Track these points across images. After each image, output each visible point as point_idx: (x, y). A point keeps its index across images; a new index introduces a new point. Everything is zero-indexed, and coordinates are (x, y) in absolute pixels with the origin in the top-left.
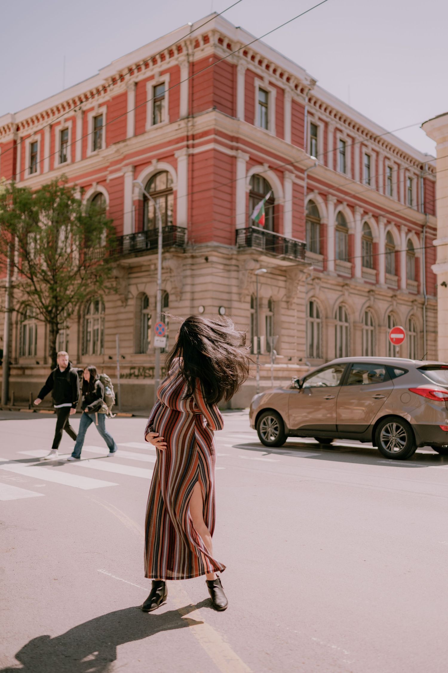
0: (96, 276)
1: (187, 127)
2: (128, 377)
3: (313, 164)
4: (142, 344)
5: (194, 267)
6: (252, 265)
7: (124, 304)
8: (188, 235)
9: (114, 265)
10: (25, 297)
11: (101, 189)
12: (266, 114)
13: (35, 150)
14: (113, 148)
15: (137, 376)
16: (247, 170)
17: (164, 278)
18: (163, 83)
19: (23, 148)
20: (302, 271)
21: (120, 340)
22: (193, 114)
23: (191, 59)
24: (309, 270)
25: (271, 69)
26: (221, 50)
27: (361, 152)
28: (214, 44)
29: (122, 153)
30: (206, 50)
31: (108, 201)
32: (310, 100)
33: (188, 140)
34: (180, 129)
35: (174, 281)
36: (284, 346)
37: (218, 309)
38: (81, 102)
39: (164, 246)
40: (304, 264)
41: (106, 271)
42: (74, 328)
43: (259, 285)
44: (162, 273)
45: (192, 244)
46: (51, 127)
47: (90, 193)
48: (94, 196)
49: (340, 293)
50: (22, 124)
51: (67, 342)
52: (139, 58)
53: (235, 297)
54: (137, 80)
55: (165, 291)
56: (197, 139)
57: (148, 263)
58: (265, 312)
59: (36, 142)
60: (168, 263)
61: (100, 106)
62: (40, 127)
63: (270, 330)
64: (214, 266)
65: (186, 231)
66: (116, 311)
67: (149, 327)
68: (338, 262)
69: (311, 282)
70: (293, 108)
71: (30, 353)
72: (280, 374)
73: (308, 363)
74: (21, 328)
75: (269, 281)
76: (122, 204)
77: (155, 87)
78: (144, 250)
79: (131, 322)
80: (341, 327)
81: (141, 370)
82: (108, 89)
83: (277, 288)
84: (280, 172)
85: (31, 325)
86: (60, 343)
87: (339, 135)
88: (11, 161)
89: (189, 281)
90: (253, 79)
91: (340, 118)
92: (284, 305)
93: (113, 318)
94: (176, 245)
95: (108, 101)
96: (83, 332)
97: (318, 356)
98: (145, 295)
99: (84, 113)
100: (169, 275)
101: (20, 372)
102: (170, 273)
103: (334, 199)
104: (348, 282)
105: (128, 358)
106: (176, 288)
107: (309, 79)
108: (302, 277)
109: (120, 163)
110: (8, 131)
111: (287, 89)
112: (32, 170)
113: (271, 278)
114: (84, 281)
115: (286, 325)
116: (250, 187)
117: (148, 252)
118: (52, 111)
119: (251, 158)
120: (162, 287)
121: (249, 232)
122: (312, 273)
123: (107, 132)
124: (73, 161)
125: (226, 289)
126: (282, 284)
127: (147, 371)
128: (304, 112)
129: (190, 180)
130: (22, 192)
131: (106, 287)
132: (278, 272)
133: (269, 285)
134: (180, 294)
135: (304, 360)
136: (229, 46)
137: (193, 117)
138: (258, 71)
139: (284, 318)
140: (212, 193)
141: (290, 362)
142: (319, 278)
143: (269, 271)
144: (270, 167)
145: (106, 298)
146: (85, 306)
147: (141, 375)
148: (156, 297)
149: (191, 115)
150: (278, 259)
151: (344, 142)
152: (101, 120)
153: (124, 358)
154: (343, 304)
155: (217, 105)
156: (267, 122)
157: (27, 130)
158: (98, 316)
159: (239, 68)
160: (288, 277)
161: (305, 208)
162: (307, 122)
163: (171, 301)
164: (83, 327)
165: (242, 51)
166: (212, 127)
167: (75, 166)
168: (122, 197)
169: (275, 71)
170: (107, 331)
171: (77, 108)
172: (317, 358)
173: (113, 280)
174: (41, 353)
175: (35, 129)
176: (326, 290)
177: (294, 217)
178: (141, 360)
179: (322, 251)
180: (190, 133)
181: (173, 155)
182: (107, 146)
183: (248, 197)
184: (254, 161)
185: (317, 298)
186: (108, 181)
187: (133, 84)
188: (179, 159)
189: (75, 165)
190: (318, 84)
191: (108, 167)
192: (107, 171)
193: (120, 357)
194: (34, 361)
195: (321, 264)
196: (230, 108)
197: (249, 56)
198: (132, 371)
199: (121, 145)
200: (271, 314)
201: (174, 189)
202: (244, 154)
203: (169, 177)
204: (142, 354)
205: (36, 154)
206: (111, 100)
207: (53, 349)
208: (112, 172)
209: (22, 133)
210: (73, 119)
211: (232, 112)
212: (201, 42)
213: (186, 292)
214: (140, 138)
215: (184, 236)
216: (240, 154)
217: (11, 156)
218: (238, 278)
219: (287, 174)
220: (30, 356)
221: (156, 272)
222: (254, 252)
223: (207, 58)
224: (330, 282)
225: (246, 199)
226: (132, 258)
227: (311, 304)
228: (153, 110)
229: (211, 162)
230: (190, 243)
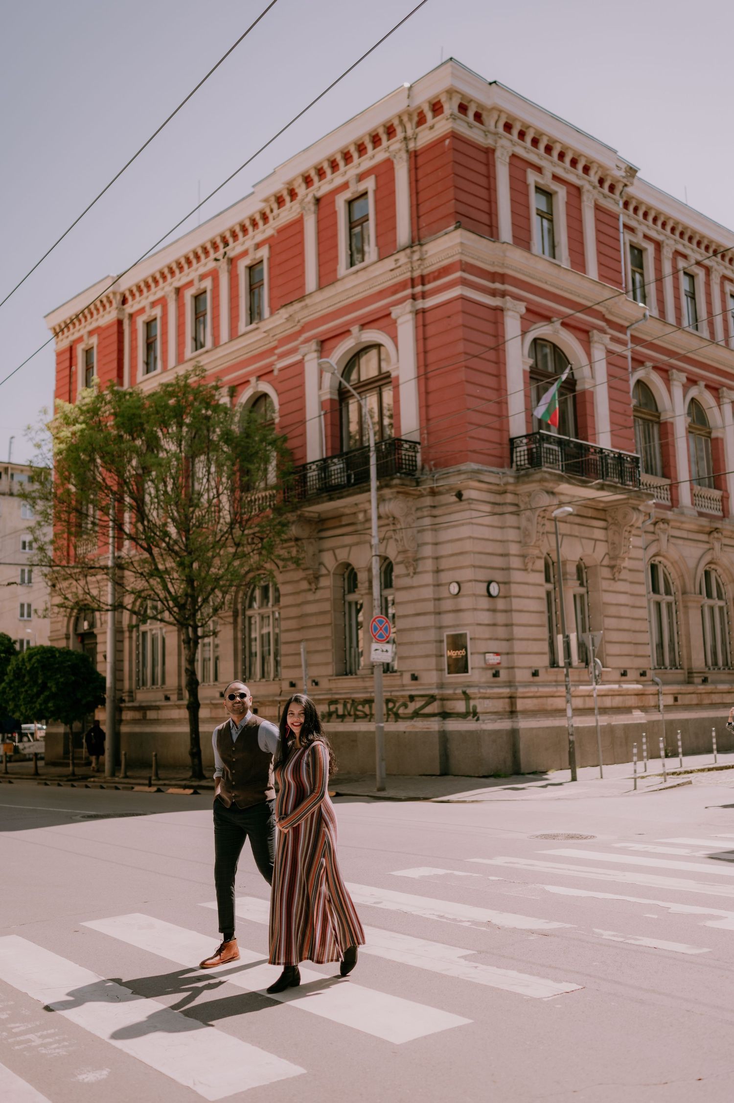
0: (262, 539)
1: (411, 262)
2: (325, 720)
3: (641, 316)
4: (348, 659)
5: (436, 512)
6: (545, 500)
7: (313, 586)
8: (423, 454)
9: (291, 517)
10: (141, 584)
11: (264, 387)
12: (551, 232)
13: (153, 335)
14: (283, 313)
15: (342, 717)
16: (524, 333)
17: (382, 536)
18: (365, 194)
19: (134, 331)
20: (635, 509)
21: (308, 652)
22: (419, 240)
23: (411, 145)
24: (647, 506)
25: (555, 154)
26: (465, 125)
27: (723, 292)
28: (451, 115)
29: (299, 322)
30: (436, 127)
31: (277, 407)
32: (626, 205)
33: (413, 287)
34: (400, 267)
35: (402, 540)
36: (612, 649)
37: (485, 585)
38: (226, 244)
39: (379, 477)
40: (639, 495)
41: (279, 527)
42: (226, 633)
43: (560, 537)
44: (379, 527)
45: (431, 470)
46: (178, 291)
47: (245, 396)
48: (254, 400)
49: (707, 546)
50: (131, 292)
51: (217, 659)
52: (319, 156)
53: (516, 562)
54: (319, 194)
55: (386, 558)
56: (429, 282)
57: (353, 510)
58: (572, 588)
59: (155, 319)
60: (388, 508)
61: (258, 246)
62: (159, 295)
63: (583, 619)
64: (473, 506)
65: (419, 447)
66: (300, 599)
67: (359, 625)
68: (697, 488)
69: (651, 529)
70: (597, 220)
71: (154, 682)
72: (608, 702)
73: (657, 679)
74: (138, 637)
75: (576, 530)
76: (302, 409)
77: (350, 203)
78: (343, 487)
79: (327, 619)
80: (712, 608)
81: (349, 706)
82: (271, 217)
83: (593, 542)
84: (584, 333)
85: (154, 632)
86: (204, 660)
87: (681, 264)
88: (115, 356)
89: (428, 537)
90: (525, 171)
91: (682, 234)
92: (605, 572)
93: (294, 612)
94: (401, 473)
95: (272, 237)
96: (244, 640)
97: (674, 665)
98: (350, 568)
99: (232, 262)
100: (392, 527)
101: (137, 715)
102: (394, 524)
103: (683, 377)
104: (718, 525)
105: (324, 684)
106: (405, 551)
107: (623, 166)
108: (637, 519)
109: (296, 340)
110: (107, 305)
111: (587, 187)
112: (149, 366)
113: (579, 524)
114: (240, 549)
115: (612, 610)
116: (531, 362)
117: (351, 490)
118: (179, 264)
119: (528, 310)
120: (381, 551)
121: (535, 443)
122: (653, 511)
123: (271, 289)
124: (216, 344)
125: (498, 548)
126: (599, 534)
127: (360, 707)
128: (618, 226)
129: (422, 356)
130: (128, 397)
131: (279, 556)
132: (590, 513)
133: (576, 536)
134: (414, 562)
135: (650, 674)
136: (478, 117)
137: (421, 245)
138: (532, 158)
139: (607, 598)
140: (462, 375)
141: (624, 678)
142: (664, 521)
143: (575, 513)
144: (563, 324)
145: (280, 578)
146: (245, 594)
147: (350, 715)
148: (370, 570)
149: (417, 240)
150: (591, 487)
151: (691, 277)
152: (262, 270)
153: (317, 684)
154: (713, 566)
155: (463, 220)
156: (553, 247)
157: (139, 302)
158: (267, 610)
159: (498, 153)
160: (609, 519)
161: (631, 394)
162: (624, 244)
163: (398, 577)
164: (243, 630)
165: (501, 125)
166: (457, 258)
167: (220, 352)
168: (302, 397)
169: (561, 156)
170: (284, 637)
171: (219, 255)
172: (671, 669)
173: (293, 543)
174: (172, 681)
175: (152, 298)
176: (680, 542)
177: (612, 411)
178: (347, 686)
179: (667, 470)
180: (416, 274)
181: (389, 315)
182: (272, 313)
183: (528, 380)
184: (534, 315)
185: (664, 557)
186: (276, 373)
187: (313, 201)
188: (399, 321)
189: (219, 350)
190: (639, 174)
191: (276, 348)
192: (275, 354)
193: (309, 682)
194: (161, 696)
195: (666, 494)
196: (485, 224)
197: (515, 132)
198: (333, 708)
199: (297, 306)
200: (583, 590)
201: (393, 375)
202: (516, 302)
203: (383, 357)
204: (350, 676)
205: (156, 339)
206: (276, 234)
207: (192, 673)
208: (281, 356)
209: (132, 307)
210: (214, 275)
211: (491, 231)
212: (429, 115)
213: (424, 558)
214: (329, 292)
215: (416, 457)
216: (509, 302)
217: (115, 347)
218: (519, 528)
219: (596, 335)
220: (154, 687)
221: (367, 526)
222: (547, 476)
223: (441, 140)
224: (686, 526)
225: (525, 382)
226: (323, 502)
227: (654, 568)
228: (348, 243)
229: (459, 319)
230: (427, 468)
